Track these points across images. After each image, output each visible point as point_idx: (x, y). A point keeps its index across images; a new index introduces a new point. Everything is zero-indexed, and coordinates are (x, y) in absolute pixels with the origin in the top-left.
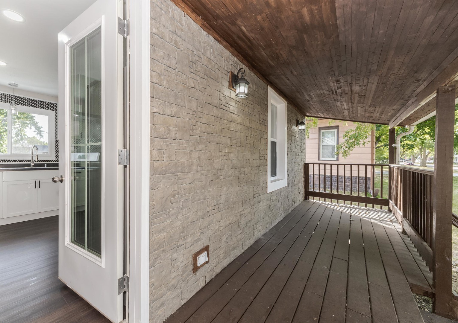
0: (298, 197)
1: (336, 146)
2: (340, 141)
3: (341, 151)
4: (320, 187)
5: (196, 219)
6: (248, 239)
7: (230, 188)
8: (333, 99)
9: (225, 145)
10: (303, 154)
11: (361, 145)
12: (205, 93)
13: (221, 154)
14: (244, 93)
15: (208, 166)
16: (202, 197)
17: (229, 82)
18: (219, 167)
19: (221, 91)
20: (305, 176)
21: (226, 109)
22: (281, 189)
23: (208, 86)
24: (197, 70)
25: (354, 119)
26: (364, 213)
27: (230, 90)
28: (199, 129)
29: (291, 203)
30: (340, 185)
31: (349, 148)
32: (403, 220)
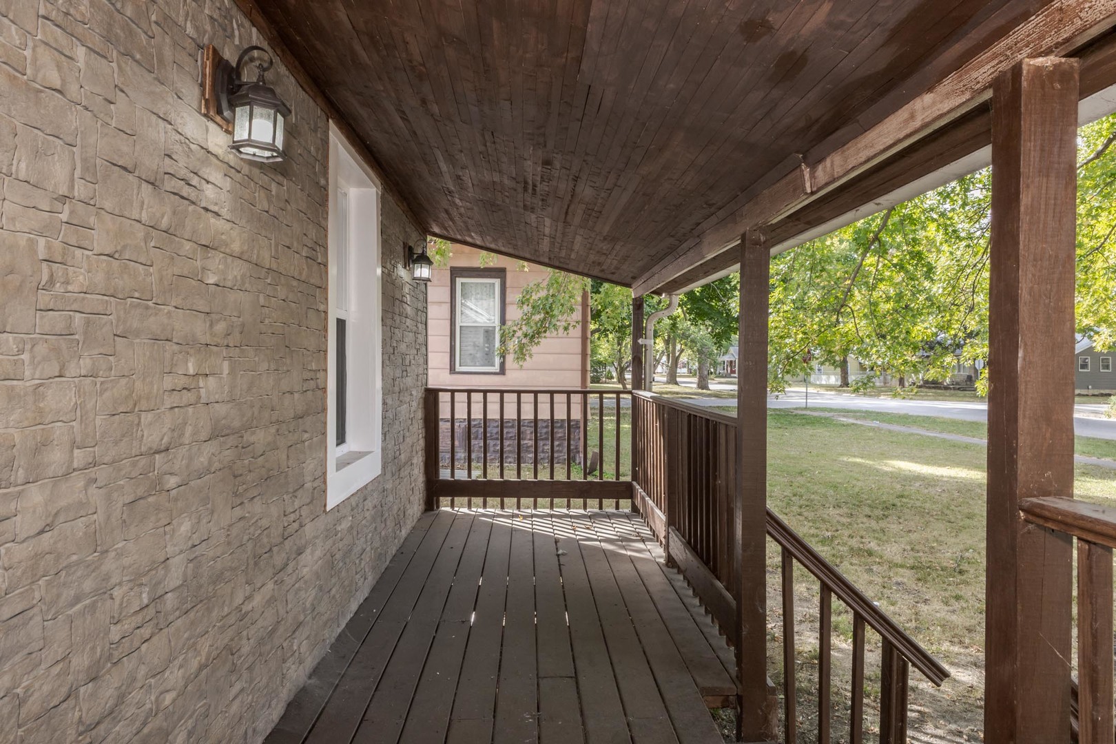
0: (408, 507)
1: (497, 329)
2: (508, 316)
3: (512, 345)
4: (456, 458)
5: (64, 691)
6: (263, 706)
7: (204, 521)
8: (521, 204)
9: (189, 345)
10: (421, 361)
11: (561, 330)
12: (108, 120)
13: (168, 382)
14: (271, 147)
15: (116, 443)
16: (88, 585)
17: (202, 85)
18: (162, 439)
19: (172, 116)
20: (426, 432)
21: (193, 195)
22: (365, 487)
23: (123, 91)
24: (72, 11)
25: (560, 262)
26: (583, 526)
27: (204, 119)
28: (80, 279)
29: (390, 530)
30: (508, 449)
31: (533, 337)
32: (668, 533)
